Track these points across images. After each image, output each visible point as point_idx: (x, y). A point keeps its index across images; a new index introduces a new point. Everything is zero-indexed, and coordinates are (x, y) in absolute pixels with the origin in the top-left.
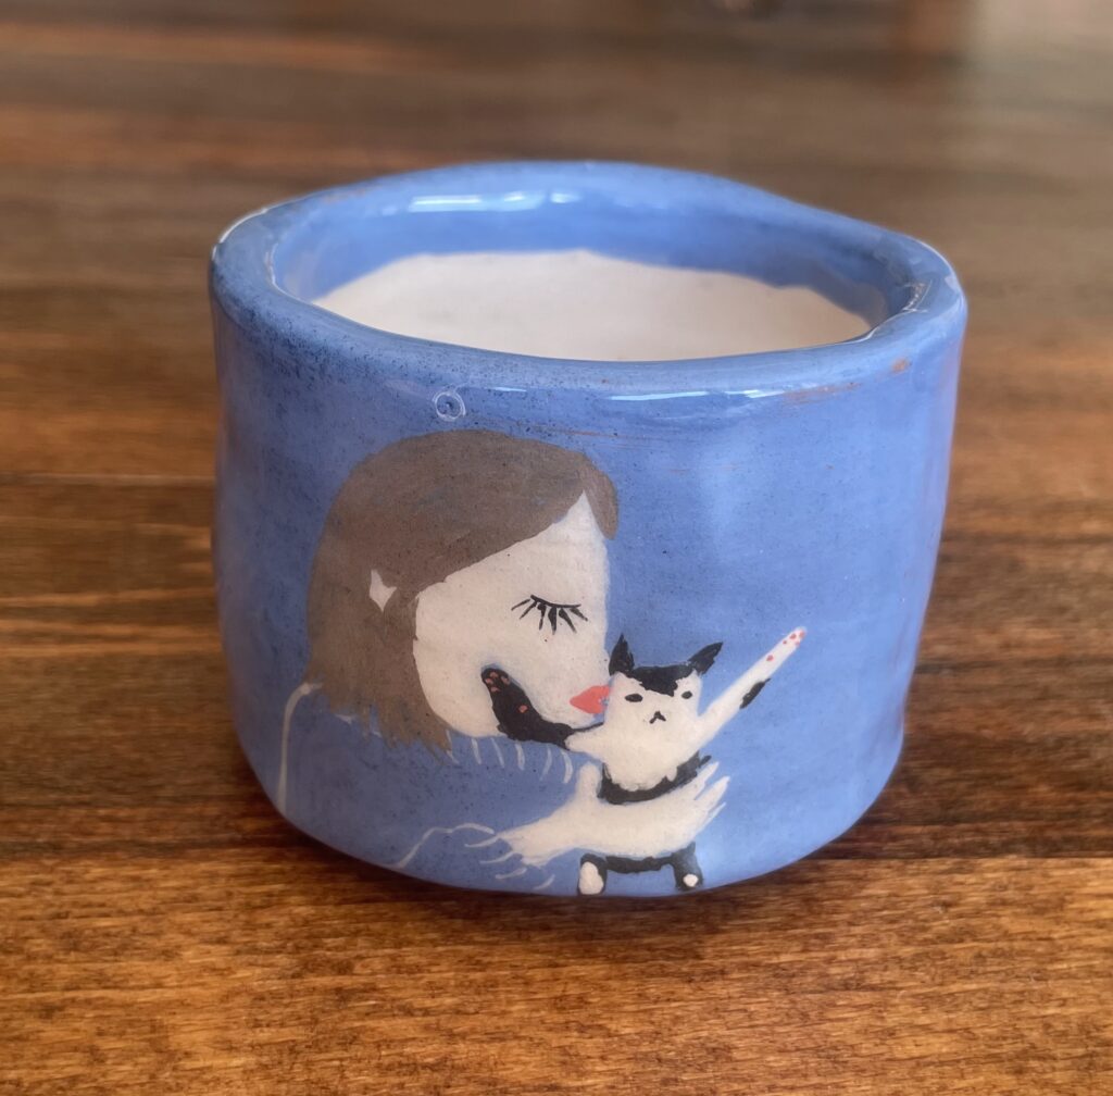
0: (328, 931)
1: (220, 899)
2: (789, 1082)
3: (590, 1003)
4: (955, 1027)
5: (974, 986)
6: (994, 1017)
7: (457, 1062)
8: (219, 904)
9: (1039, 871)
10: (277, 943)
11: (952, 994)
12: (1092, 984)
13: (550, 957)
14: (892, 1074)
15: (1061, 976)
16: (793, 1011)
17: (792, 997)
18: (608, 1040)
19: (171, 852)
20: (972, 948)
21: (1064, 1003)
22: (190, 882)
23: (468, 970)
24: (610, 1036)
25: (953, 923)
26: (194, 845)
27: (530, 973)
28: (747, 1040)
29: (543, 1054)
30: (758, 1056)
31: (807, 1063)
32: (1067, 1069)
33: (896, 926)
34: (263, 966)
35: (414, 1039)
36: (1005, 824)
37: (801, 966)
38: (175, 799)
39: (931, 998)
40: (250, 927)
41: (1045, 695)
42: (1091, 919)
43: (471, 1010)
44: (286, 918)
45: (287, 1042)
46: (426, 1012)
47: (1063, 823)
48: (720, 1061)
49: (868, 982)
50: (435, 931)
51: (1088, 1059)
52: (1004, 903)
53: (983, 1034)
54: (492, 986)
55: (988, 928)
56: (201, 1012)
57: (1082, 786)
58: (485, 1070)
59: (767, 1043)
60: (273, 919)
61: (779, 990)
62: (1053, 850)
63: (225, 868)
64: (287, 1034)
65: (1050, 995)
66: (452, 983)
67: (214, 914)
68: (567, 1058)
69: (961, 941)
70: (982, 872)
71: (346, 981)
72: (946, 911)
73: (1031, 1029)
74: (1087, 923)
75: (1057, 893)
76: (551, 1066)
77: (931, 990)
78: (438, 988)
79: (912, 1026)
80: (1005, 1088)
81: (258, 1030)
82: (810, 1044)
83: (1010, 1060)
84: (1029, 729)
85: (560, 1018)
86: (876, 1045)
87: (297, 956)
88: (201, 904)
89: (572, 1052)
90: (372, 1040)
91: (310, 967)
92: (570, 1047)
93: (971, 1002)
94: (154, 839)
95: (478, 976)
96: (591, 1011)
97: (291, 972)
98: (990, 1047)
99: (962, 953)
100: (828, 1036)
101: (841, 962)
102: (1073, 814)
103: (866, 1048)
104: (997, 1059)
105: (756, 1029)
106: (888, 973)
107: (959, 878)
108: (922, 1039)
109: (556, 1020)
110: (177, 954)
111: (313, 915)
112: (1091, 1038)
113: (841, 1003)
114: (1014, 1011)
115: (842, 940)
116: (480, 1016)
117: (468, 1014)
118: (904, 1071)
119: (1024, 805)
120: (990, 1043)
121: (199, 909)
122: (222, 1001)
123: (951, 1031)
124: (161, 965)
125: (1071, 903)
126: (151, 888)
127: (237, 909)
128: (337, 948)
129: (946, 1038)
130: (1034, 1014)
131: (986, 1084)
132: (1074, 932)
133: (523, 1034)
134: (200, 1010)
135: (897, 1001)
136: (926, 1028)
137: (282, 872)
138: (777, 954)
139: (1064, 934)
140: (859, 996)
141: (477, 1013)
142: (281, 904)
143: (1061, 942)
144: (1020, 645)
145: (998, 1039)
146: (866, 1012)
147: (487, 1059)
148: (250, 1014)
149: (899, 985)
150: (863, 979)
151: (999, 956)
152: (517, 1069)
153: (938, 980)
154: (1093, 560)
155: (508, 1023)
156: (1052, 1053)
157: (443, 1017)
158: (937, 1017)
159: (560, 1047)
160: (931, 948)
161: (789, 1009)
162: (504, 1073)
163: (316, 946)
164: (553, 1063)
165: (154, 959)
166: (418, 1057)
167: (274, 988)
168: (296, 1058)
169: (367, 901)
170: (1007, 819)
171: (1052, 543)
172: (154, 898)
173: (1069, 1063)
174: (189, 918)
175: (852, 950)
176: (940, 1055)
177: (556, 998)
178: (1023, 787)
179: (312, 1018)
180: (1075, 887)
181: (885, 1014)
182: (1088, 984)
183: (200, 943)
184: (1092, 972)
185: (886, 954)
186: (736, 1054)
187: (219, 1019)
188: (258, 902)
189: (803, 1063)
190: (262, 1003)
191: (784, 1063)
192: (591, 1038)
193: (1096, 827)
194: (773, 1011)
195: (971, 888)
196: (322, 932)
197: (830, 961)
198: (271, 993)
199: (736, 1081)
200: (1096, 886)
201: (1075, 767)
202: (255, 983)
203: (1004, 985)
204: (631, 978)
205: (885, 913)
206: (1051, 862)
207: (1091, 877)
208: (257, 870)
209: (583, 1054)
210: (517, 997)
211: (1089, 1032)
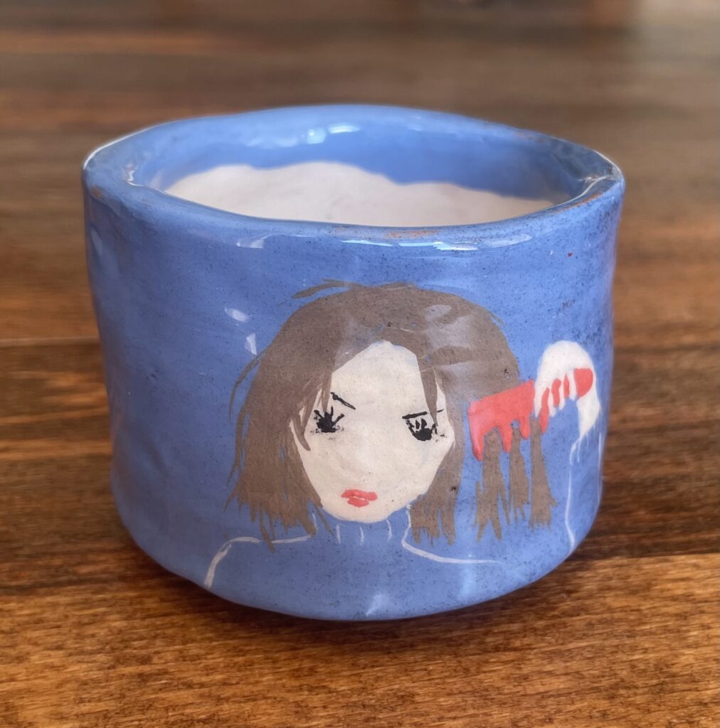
0: (135, 636)
1: (59, 620)
2: (453, 714)
3: (317, 672)
4: (570, 671)
5: (584, 644)
6: (597, 663)
7: (222, 717)
8: (59, 623)
9: (635, 567)
10: (99, 647)
11: (569, 650)
12: (666, 638)
13: (293, 644)
14: (524, 705)
15: (644, 634)
16: (459, 668)
17: (459, 659)
18: (330, 695)
19: (26, 591)
20: (585, 619)
21: (646, 651)
22: (38, 610)
23: (234, 656)
24: (330, 692)
25: (573, 604)
26: (43, 585)
27: (277, 655)
28: (425, 689)
29: (282, 707)
30: (433, 698)
31: (466, 701)
32: (644, 694)
33: (534, 608)
34: (88, 662)
35: (192, 704)
36: (613, 537)
37: (465, 638)
38: (29, 556)
39: (555, 653)
40: (80, 637)
41: (647, 451)
42: (668, 595)
43: (234, 682)
44: (106, 630)
45: (102, 711)
46: (202, 685)
47: (652, 534)
48: (406, 704)
49: (511, 646)
50: (211, 632)
51: (660, 687)
52: (610, 589)
53: (589, 674)
54: (250, 665)
55: (597, 606)
56: (43, 696)
57: (669, 509)
58: (241, 720)
59: (440, 690)
60: (97, 631)
61: (450, 655)
62: (646, 552)
63: (63, 599)
64: (102, 706)
65: (637, 646)
66: (222, 665)
67: (54, 631)
68: (299, 709)
69: (578, 615)
70: (596, 569)
71: (146, 669)
72: (569, 596)
73: (622, 669)
74: (665, 598)
75: (646, 580)
76: (288, 715)
77: (555, 648)
78: (211, 669)
79: (540, 672)
80: (601, 709)
81: (82, 705)
82: (469, 689)
83: (606, 690)
84: (635, 475)
85: (297, 683)
86: (515, 686)
87: (113, 654)
88: (45, 624)
89: (303, 704)
90: (162, 706)
91: (121, 661)
92: (302, 701)
93: (582, 654)
94: (13, 583)
95: (240, 659)
96: (318, 677)
97: (107, 665)
98: (594, 682)
99: (578, 623)
100: (482, 682)
101: (496, 633)
102: (662, 528)
103: (508, 689)
104: (597, 690)
105: (432, 681)
106: (526, 639)
107: (580, 574)
108: (547, 680)
109: (293, 684)
110: (27, 659)
111: (126, 627)
112: (663, 673)
113: (493, 660)
114: (612, 658)
115: (496, 619)
116: (240, 686)
117: (232, 684)
118: (533, 701)
119: (628, 524)
120: (593, 680)
121: (44, 628)
122: (57, 687)
123: (567, 674)
124: (14, 666)
125: (656, 585)
126: (10, 616)
127: (71, 626)
128: (141, 648)
129: (563, 679)
130: (625, 659)
131: (589, 706)
132: (656, 605)
133: (270, 695)
134: (41, 694)
135: (531, 657)
136: (550, 673)
137: (105, 600)
138: (450, 631)
139: (649, 606)
140: (505, 655)
141: (238, 683)
142: (103, 621)
143: (647, 611)
144: (633, 419)
145: (599, 677)
146: (510, 665)
147: (243, 713)
148: (76, 695)
149: (533, 646)
150: (508, 644)
151: (603, 623)
152: (264, 718)
153: (560, 642)
154: (687, 362)
155: (259, 688)
156: (635, 684)
157: (214, 688)
158: (558, 666)
159: (294, 702)
160: (558, 620)
161: (456, 667)
162: (255, 721)
163: (126, 647)
164: (289, 713)
165: (9, 663)
166: (194, 715)
167: (95, 676)
168: (108, 721)
169: (165, 615)
170: (614, 533)
171: (661, 352)
172: (12, 622)
173: (646, 690)
174: (36, 634)
175: (502, 626)
176: (558, 690)
177: (294, 670)
178: (628, 513)
179: (121, 694)
180: (659, 575)
181: (522, 666)
182: (663, 638)
183: (44, 650)
184: (666, 630)
185: (526, 627)
186: (417, 699)
187: (54, 699)
188: (86, 620)
189: (463, 701)
190: (86, 687)
191: (450, 702)
192: (317, 694)
193: (677, 535)
194: (445, 669)
195: (586, 580)
196: (131, 638)
197: (486, 634)
198: (92, 680)
199: (416, 716)
200: (674, 573)
201: (664, 497)
202: (82, 674)
203: (606, 642)
204: (347, 654)
205: (527, 600)
206: (644, 560)
207: (670, 568)
208: (87, 600)
209: (311, 705)
210: (267, 671)
211: (661, 669)
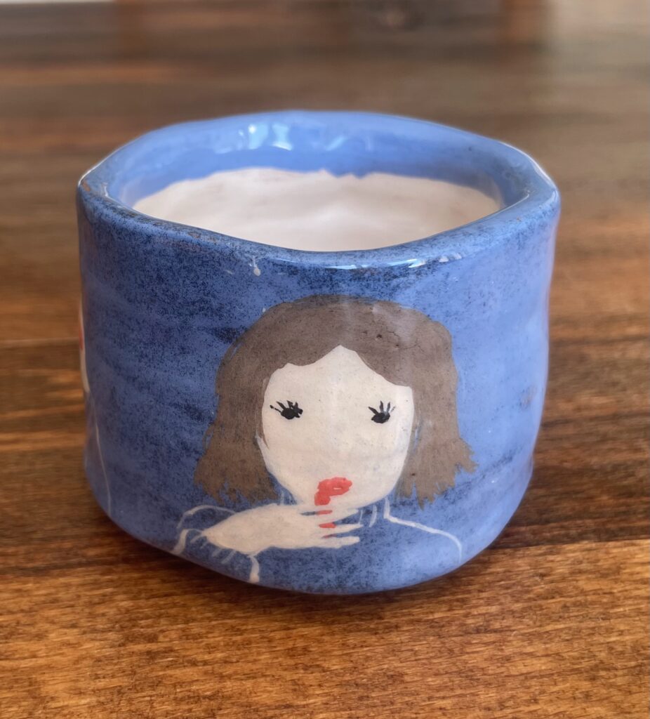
0: (141, 616)
1: (73, 600)
2: (442, 694)
3: (311, 651)
4: (550, 653)
5: (562, 626)
6: (576, 645)
7: (225, 693)
8: (72, 603)
9: (604, 550)
10: (109, 625)
11: (547, 632)
12: (640, 620)
13: (285, 624)
14: (509, 685)
15: (618, 616)
16: (443, 649)
17: (442, 640)
18: (323, 674)
19: (41, 572)
20: (559, 602)
21: (621, 633)
22: (53, 590)
23: (232, 635)
24: (324, 671)
25: (547, 587)
26: (56, 567)
27: (272, 634)
28: (414, 669)
29: (281, 685)
30: (421, 678)
31: (453, 681)
32: (624, 675)
33: (509, 591)
34: (101, 640)
35: (197, 680)
36: (579, 522)
37: (447, 620)
38: (42, 539)
39: (534, 635)
40: (92, 616)
41: (604, 439)
42: (638, 578)
43: (234, 660)
44: (115, 609)
45: (116, 687)
46: (205, 663)
47: (618, 519)
48: (396, 683)
49: (492, 627)
50: (210, 612)
51: (638, 668)
52: (580, 572)
53: (569, 656)
54: (247, 644)
55: (570, 588)
56: (61, 672)
57: (630, 495)
58: (243, 697)
59: (427, 670)
60: (106, 610)
61: (434, 636)
62: (612, 536)
63: (75, 580)
64: (116, 682)
65: (612, 629)
66: (222, 644)
67: (69, 610)
68: (297, 687)
69: (553, 598)
70: (566, 553)
71: (153, 647)
72: (543, 579)
73: (600, 651)
74: (636, 582)
75: (616, 563)
76: (286, 692)
77: (534, 630)
78: (212, 648)
79: (521, 654)
80: (584, 690)
81: (97, 680)
82: (454, 669)
83: (587, 672)
84: (595, 461)
85: (291, 662)
86: (498, 667)
87: (121, 633)
88: (60, 604)
89: (300, 682)
90: (169, 683)
91: (130, 639)
92: (299, 680)
93: (560, 637)
94: (30, 565)
95: (238, 638)
96: (312, 656)
97: (118, 643)
98: (573, 664)
99: (554, 605)
100: (467, 663)
101: (475, 615)
102: (624, 513)
103: (492, 670)
104: (578, 671)
105: (419, 662)
106: (505, 621)
107: (551, 558)
108: (528, 661)
109: (289, 663)
110: (46, 636)
111: (132, 606)
112: (641, 655)
113: (474, 642)
114: (589, 640)
115: (474, 602)
116: (240, 664)
117: (232, 663)
118: (517, 683)
119: (592, 509)
120: (573, 661)
121: (59, 607)
122: (75, 664)
123: (547, 656)
124: (35, 644)
125: (625, 569)
126: (29, 596)
127: (83, 606)
128: (148, 626)
129: (544, 660)
130: (602, 641)
131: (571, 687)
132: (627, 588)
133: (268, 673)
134: (61, 670)
135: (511, 638)
136: (531, 655)
137: (112, 581)
138: (432, 613)
139: (620, 589)
140: (486, 637)
141: (238, 662)
142: (112, 601)
143: (619, 595)
144: (588, 408)
145: (578, 659)
146: (491, 647)
147: (245, 690)
148: (92, 671)
149: (513, 628)
150: (489, 626)
151: (578, 606)
152: (265, 696)
153: (538, 624)
154: (634, 352)
155: (258, 667)
156: (614, 666)
157: (216, 665)
158: (538, 647)
159: (291, 680)
160: (533, 603)
161: (441, 647)
162: (256, 699)
163: (134, 626)
164: (288, 691)
165: (31, 640)
166: (200, 692)
167: (107, 654)
168: (122, 697)
169: (167, 595)
170: (580, 518)
171: (608, 343)
172: (30, 602)
173: (625, 671)
174: (53, 613)
175: (481, 608)
176: (540, 671)
177: (289, 649)
178: (591, 498)
179: (132, 671)
180: (628, 559)
181: (503, 647)
182: (637, 621)
183: (61, 628)
184: (640, 612)
185: (503, 609)
186: (407, 678)
187: (73, 675)
188: (96, 600)
189: (450, 681)
190: (100, 663)
191: (438, 682)
192: (312, 673)
193: (640, 520)
194: (430, 650)
195: (558, 564)
196: (138, 617)
197: (466, 616)
198: (105, 657)
199: (407, 695)
200: (641, 557)
201: (625, 483)
202: (96, 652)
203: (582, 624)
204: (337, 634)
205: (502, 583)
206: (611, 544)
207: (637, 552)
208: (96, 580)
209: (307, 683)
210: (264, 650)
211: (639, 651)
